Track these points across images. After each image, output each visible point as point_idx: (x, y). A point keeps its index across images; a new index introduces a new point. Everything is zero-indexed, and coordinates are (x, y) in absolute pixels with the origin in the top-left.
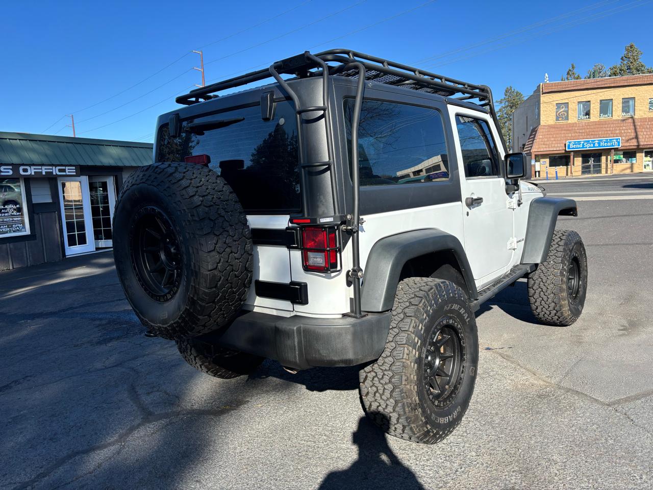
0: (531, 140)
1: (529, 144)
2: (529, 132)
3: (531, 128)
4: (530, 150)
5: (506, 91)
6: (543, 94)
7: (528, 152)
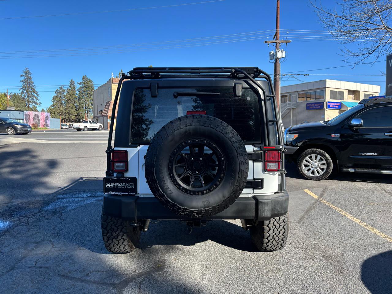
0: (107, 108)
1: (105, 110)
2: (105, 104)
3: (106, 101)
4: (107, 114)
5: (83, 78)
6: (113, 83)
7: (106, 114)
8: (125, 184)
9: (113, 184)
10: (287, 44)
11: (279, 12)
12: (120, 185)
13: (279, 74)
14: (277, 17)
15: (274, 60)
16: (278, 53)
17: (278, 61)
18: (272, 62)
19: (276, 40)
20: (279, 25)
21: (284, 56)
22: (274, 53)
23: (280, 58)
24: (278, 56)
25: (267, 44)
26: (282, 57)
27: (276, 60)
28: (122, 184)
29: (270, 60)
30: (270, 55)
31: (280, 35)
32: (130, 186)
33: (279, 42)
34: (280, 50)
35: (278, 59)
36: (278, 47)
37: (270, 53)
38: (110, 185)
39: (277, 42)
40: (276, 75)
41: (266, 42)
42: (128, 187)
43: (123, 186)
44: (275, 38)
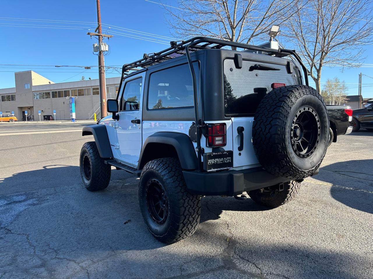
8: (223, 159)
9: (213, 160)
10: (108, 38)
11: (99, 7)
12: (219, 160)
13: (103, 67)
14: (98, 11)
15: (98, 53)
16: (102, 46)
17: (102, 54)
18: (97, 55)
19: (98, 33)
20: (100, 19)
21: (107, 50)
22: (98, 46)
23: (104, 51)
24: (102, 49)
25: (90, 35)
26: (106, 51)
27: (100, 53)
28: (221, 159)
29: (94, 52)
30: (94, 47)
31: (102, 29)
32: (227, 160)
33: (101, 36)
34: (104, 44)
35: (102, 52)
36: (101, 40)
37: (94, 45)
38: (211, 161)
39: (100, 35)
40: (101, 67)
41: (89, 34)
42: (225, 162)
43: (221, 162)
44: (97, 31)
